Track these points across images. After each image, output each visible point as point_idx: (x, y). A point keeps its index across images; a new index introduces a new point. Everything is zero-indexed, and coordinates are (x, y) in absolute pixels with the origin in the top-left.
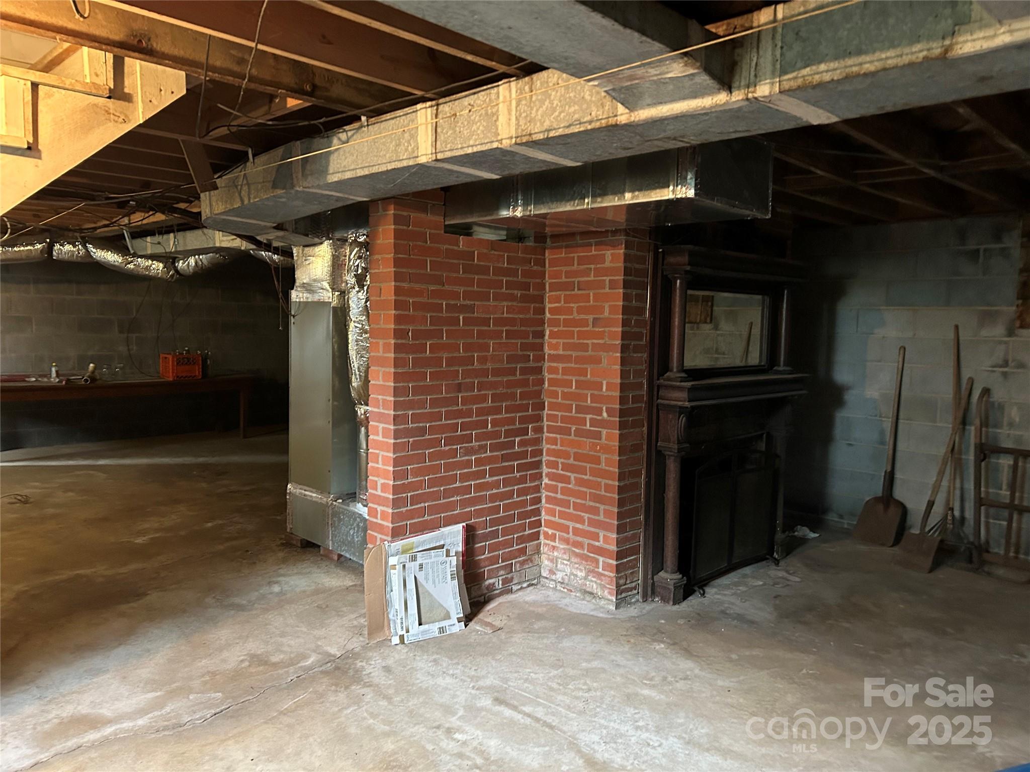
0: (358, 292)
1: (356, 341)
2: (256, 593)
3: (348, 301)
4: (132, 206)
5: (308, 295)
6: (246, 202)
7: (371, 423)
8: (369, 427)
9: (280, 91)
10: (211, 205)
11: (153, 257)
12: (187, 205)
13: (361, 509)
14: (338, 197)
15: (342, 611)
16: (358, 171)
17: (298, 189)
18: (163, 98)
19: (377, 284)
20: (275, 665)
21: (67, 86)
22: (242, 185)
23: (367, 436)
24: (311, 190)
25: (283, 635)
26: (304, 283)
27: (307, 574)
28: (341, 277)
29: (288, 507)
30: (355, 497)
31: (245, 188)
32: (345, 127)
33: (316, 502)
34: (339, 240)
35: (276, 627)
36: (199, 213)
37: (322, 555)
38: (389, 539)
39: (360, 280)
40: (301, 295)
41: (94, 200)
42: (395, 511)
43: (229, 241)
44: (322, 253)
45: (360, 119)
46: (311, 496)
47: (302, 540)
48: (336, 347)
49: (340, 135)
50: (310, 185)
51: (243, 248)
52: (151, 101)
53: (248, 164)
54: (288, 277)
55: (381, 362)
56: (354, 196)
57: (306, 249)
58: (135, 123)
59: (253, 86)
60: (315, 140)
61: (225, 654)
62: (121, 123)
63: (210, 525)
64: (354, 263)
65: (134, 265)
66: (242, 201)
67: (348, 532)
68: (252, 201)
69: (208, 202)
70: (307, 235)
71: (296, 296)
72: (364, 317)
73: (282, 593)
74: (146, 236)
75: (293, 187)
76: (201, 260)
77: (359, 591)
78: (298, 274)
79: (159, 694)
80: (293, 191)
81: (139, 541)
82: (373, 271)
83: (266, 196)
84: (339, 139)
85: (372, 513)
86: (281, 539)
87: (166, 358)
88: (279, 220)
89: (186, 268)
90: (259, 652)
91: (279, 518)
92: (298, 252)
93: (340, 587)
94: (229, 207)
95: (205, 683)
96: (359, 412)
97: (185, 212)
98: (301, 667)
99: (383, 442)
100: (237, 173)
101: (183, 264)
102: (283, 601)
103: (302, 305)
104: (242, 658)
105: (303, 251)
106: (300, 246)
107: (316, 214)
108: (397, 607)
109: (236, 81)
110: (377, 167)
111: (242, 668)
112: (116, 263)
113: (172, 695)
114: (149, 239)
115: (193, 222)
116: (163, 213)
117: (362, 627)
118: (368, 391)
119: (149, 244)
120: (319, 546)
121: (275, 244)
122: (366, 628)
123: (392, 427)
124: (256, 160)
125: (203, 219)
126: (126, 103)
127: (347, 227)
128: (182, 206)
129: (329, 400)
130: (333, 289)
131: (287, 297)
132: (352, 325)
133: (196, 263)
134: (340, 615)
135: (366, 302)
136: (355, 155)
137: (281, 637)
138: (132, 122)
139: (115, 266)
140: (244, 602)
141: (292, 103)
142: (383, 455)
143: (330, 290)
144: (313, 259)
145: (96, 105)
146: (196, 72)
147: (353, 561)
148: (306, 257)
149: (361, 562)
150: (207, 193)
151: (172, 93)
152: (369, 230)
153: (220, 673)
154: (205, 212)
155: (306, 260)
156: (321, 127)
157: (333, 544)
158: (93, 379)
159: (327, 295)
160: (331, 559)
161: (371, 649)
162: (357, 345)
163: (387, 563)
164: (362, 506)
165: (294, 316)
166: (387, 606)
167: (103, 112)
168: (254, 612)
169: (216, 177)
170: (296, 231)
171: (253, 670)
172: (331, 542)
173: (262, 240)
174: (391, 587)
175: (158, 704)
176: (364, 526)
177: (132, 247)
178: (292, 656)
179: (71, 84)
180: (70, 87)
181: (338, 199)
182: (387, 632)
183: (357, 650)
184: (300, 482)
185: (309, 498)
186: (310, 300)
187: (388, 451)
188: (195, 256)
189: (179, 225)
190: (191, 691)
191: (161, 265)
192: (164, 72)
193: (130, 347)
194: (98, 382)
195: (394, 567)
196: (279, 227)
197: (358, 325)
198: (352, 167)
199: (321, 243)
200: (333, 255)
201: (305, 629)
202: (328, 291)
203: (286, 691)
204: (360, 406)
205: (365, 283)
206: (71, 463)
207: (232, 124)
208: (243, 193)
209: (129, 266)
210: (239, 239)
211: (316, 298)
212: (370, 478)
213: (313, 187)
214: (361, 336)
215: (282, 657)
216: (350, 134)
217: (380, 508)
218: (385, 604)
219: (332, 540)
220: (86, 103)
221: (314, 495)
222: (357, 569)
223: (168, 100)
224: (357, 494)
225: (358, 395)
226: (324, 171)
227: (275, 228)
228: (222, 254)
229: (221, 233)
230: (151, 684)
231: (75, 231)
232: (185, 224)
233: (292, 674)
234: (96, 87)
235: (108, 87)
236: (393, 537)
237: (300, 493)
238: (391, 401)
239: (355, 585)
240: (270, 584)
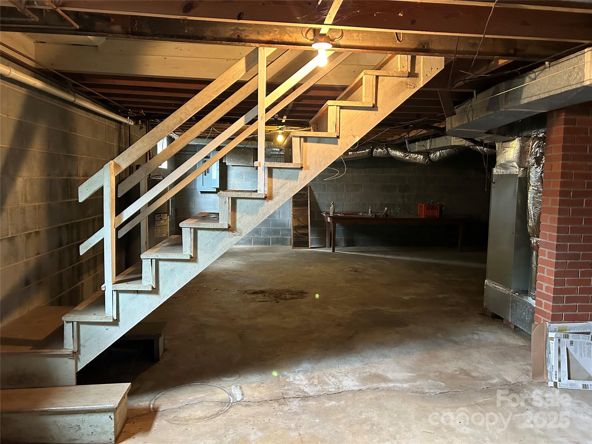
0: (536, 168)
1: (533, 198)
2: (465, 337)
3: (529, 174)
4: (411, 127)
5: (504, 171)
6: (471, 120)
7: (540, 248)
8: (539, 251)
9: (495, 57)
10: (451, 123)
11: (418, 153)
12: (439, 124)
13: (531, 301)
14: (527, 112)
15: (515, 359)
16: (541, 95)
17: (502, 110)
18: (433, 72)
19: (549, 163)
20: (474, 378)
21: (390, 75)
22: (469, 111)
23: (537, 256)
24: (510, 110)
25: (479, 363)
26: (501, 164)
27: (494, 332)
28: (526, 159)
29: (485, 293)
30: (528, 293)
31: (471, 112)
32: (534, 70)
33: (502, 292)
34: (525, 137)
35: (475, 358)
36: (445, 128)
37: (504, 324)
38: (550, 321)
39: (538, 161)
40: (499, 170)
41: (394, 126)
42: (555, 304)
43: (459, 142)
44: (514, 145)
45: (545, 63)
46: (499, 289)
47: (492, 313)
48: (519, 201)
49: (531, 75)
50: (509, 107)
51: (466, 145)
52: (427, 75)
53: (473, 99)
54: (492, 160)
55: (549, 211)
56: (538, 110)
57: (504, 144)
58: (419, 87)
59: (480, 57)
60: (514, 81)
61: (447, 364)
62: (412, 88)
63: (440, 296)
64: (534, 150)
65: (409, 157)
66: (469, 120)
67: (522, 313)
68: (474, 119)
69: (450, 122)
70: (505, 136)
71: (495, 171)
72: (539, 183)
73: (479, 340)
74: (416, 142)
75: (499, 109)
76: (443, 153)
77: (527, 350)
78: (498, 158)
79: (413, 375)
80: (498, 112)
81: (406, 298)
82: (547, 155)
83: (482, 116)
84: (530, 78)
85: (539, 303)
86: (480, 310)
87: (421, 206)
88: (488, 129)
89: (435, 157)
90: (465, 369)
91: (479, 298)
92: (499, 146)
93: (515, 344)
94: (461, 123)
95: (436, 376)
96: (532, 241)
97: (437, 128)
98: (489, 383)
99: (548, 261)
100: (467, 105)
101: (433, 155)
102: (479, 345)
103: (499, 176)
104: (456, 369)
105: (502, 144)
106: (500, 142)
107: (512, 123)
108: (553, 364)
109: (471, 57)
110: (554, 91)
111: (456, 374)
112: (401, 157)
113: (420, 377)
114: (417, 143)
115: (441, 133)
116: (426, 130)
117: (528, 371)
118: (539, 229)
119: (417, 146)
120: (503, 319)
121: (486, 142)
122: (532, 372)
123: (555, 252)
124: (478, 96)
125: (446, 131)
126: (416, 78)
127: (531, 129)
128: (436, 125)
129: (513, 233)
130: (520, 167)
131: (491, 172)
132: (531, 188)
133: (440, 154)
134: (514, 360)
135: (541, 174)
136: (540, 86)
137: (478, 364)
138: (418, 87)
139: (400, 158)
140: (458, 340)
141: (502, 62)
142: (547, 269)
143: (518, 167)
144: (509, 149)
145: (402, 82)
146: (450, 56)
147: (524, 331)
148: (504, 148)
149: (530, 333)
150: (450, 117)
151: (438, 69)
152: (546, 129)
153: (444, 373)
154: (448, 127)
155: (503, 150)
156: (519, 72)
157: (512, 319)
158: (386, 215)
159: (516, 170)
160: (511, 328)
161: (534, 385)
162: (533, 200)
163: (547, 335)
164: (532, 299)
165: (494, 183)
166: (546, 362)
167: (405, 84)
168: (463, 347)
169: (455, 108)
170: (499, 134)
171: (461, 376)
172: (510, 317)
173: (478, 140)
174: (550, 351)
175: (413, 380)
176: (533, 311)
177: (409, 148)
178: (484, 375)
179: (392, 74)
180: (392, 75)
181: (527, 113)
182: (545, 377)
183: (524, 383)
184: (492, 280)
185: (497, 289)
186: (504, 173)
187: (552, 267)
188: (439, 151)
189: (433, 135)
190: (429, 378)
191: (422, 157)
192: (434, 59)
193: (404, 199)
194: (388, 217)
195: (552, 339)
196: (488, 132)
197: (535, 188)
198: (538, 93)
199: (514, 140)
200: (521, 146)
201: (492, 363)
202: (516, 168)
203: (480, 393)
204: (533, 238)
205: (541, 162)
206: (375, 255)
207: (466, 79)
208: (469, 115)
209: (406, 158)
210: (464, 140)
211: (508, 172)
212: (538, 281)
213: (511, 108)
214: (537, 195)
215: (478, 374)
216: (537, 74)
217: (543, 301)
218: (544, 361)
219: (511, 317)
220: (398, 81)
221: (501, 288)
222: (527, 337)
223: (435, 73)
224: (529, 291)
225: (532, 231)
226: (519, 98)
227: (486, 133)
228: (454, 149)
229: (455, 137)
230: (411, 369)
231: (383, 142)
232: (436, 134)
233: (483, 385)
234: (403, 73)
235: (408, 72)
236: (552, 320)
237: (493, 286)
238: (555, 235)
239: (525, 346)
240: (473, 333)
